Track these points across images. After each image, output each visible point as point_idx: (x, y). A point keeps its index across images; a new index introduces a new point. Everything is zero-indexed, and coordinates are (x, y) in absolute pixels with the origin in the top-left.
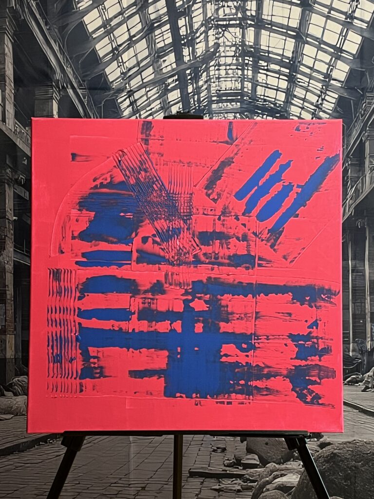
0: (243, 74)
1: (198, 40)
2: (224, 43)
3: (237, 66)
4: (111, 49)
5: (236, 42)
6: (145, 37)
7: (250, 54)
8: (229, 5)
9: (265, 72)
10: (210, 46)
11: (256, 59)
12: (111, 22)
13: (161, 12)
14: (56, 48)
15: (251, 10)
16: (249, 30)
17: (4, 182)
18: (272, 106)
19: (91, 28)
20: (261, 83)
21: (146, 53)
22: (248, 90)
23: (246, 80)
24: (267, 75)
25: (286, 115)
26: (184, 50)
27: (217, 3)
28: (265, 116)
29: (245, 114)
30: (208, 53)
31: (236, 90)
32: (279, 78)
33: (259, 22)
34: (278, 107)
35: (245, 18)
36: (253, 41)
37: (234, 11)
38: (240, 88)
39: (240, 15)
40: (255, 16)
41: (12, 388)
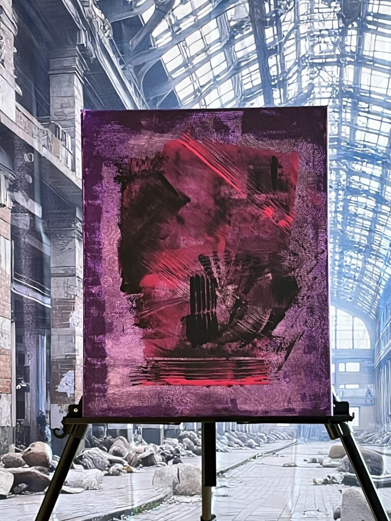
0: (340, 118)
1: (290, 81)
2: (319, 83)
3: (334, 108)
4: (193, 90)
5: (333, 82)
6: (230, 78)
7: (349, 95)
8: (326, 41)
9: (366, 114)
10: (303, 87)
11: (355, 100)
12: (193, 60)
13: (250, 50)
14: (131, 90)
15: (351, 46)
16: (348, 68)
17: (74, 237)
18: (373, 152)
19: (169, 68)
20: (361, 127)
21: (232, 95)
22: (346, 134)
23: (343, 123)
24: (368, 118)
25: (389, 162)
26: (274, 92)
27: (312, 39)
28: (364, 164)
29: (342, 161)
30: (302, 94)
31: (332, 135)
32: (381, 121)
33: (359, 59)
34: (380, 153)
35: (343, 55)
36: (352, 81)
37: (331, 47)
38: (336, 133)
39: (338, 52)
40: (354, 53)
41: (82, 461)
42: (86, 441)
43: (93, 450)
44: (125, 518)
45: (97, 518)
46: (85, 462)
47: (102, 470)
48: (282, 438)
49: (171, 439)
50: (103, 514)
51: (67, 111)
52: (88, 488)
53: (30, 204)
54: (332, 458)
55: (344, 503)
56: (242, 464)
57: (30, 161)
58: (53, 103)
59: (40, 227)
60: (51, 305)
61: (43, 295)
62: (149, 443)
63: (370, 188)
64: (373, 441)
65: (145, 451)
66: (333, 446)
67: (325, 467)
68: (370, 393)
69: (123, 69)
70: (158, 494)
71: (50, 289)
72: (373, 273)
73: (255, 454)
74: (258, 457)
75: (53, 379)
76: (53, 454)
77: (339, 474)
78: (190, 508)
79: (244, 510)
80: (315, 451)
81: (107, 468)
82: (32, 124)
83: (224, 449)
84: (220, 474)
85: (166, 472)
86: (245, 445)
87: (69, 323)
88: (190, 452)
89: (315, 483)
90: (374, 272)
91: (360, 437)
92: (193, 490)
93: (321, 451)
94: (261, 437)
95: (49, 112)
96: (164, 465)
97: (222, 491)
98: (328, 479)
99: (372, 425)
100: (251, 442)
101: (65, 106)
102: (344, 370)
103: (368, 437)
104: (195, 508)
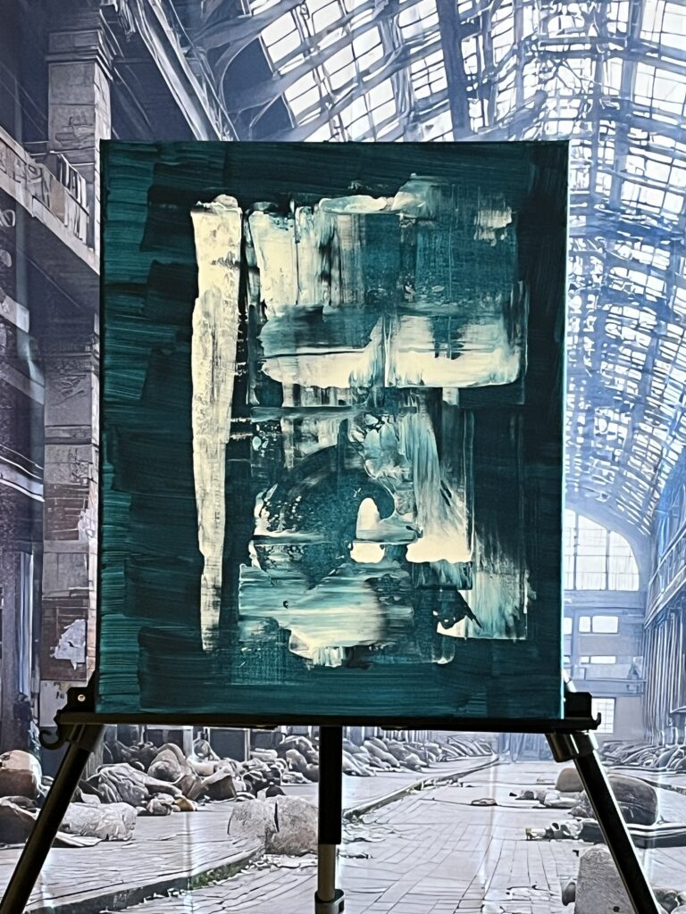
0: (594, 157)
1: (502, 86)
2: (557, 90)
3: (583, 139)
4: (318, 99)
5: (582, 88)
6: (389, 76)
7: (613, 114)
8: (571, 11)
9: (643, 152)
10: (526, 97)
11: (624, 124)
12: (319, 42)
13: (427, 24)
14: (202, 94)
15: (617, 21)
16: (612, 63)
17: (90, 371)
18: (654, 223)
19: (275, 54)
20: (632, 175)
21: (391, 109)
22: (604, 189)
23: (600, 168)
24: (646, 159)
25: (682, 242)
26: (471, 105)
27: (545, 6)
28: (637, 245)
29: (596, 239)
30: (524, 111)
31: (578, 190)
32: (671, 165)
33: (633, 48)
34: (667, 226)
35: (602, 38)
36: (619, 88)
37: (581, 23)
38: (586, 185)
39: (593, 32)
40: (624, 34)
41: (97, 787)
42: (105, 751)
43: (117, 768)
44: (174, 893)
45: (123, 892)
46: (103, 789)
47: (135, 806)
48: (471, 753)
49: (263, 750)
50: (134, 886)
51: (80, 131)
52: (108, 837)
53: (7, 306)
54: (562, 791)
55: (583, 874)
56: (394, 799)
57: (8, 226)
58: (54, 117)
59: (26, 350)
60: (44, 498)
61: (30, 477)
62: (222, 759)
63: (647, 290)
64: (640, 761)
65: (215, 771)
66: (564, 770)
67: (548, 807)
68: (635, 673)
69: (186, 55)
70: (237, 851)
71: (43, 466)
72: (647, 449)
73: (422, 780)
74: (425, 786)
75: (47, 634)
76: (43, 774)
77: (575, 821)
78: (296, 877)
79: (398, 883)
80: (532, 778)
81: (143, 802)
82: (13, 155)
83: (361, 770)
84: (354, 816)
85: (255, 810)
86: (401, 765)
87: (78, 531)
88: (300, 775)
89: (530, 837)
90: (650, 448)
91: (614, 754)
92: (302, 845)
93: (542, 778)
94: (432, 750)
95: (47, 133)
96: (251, 798)
97: (357, 848)
98: (554, 829)
99: (639, 732)
100: (412, 758)
101: (76, 122)
102: (589, 630)
103: (629, 754)
104: (307, 877)
